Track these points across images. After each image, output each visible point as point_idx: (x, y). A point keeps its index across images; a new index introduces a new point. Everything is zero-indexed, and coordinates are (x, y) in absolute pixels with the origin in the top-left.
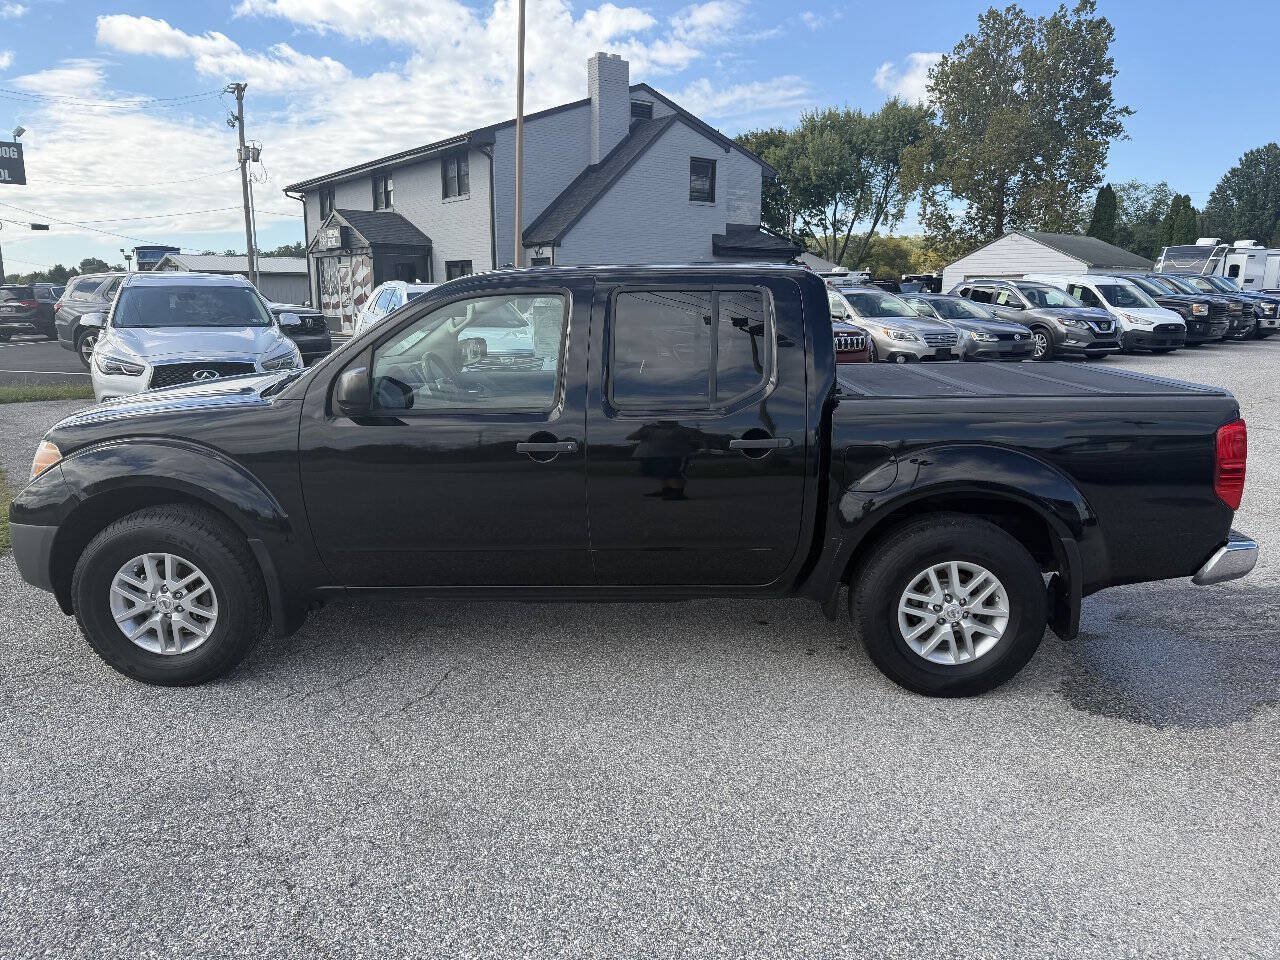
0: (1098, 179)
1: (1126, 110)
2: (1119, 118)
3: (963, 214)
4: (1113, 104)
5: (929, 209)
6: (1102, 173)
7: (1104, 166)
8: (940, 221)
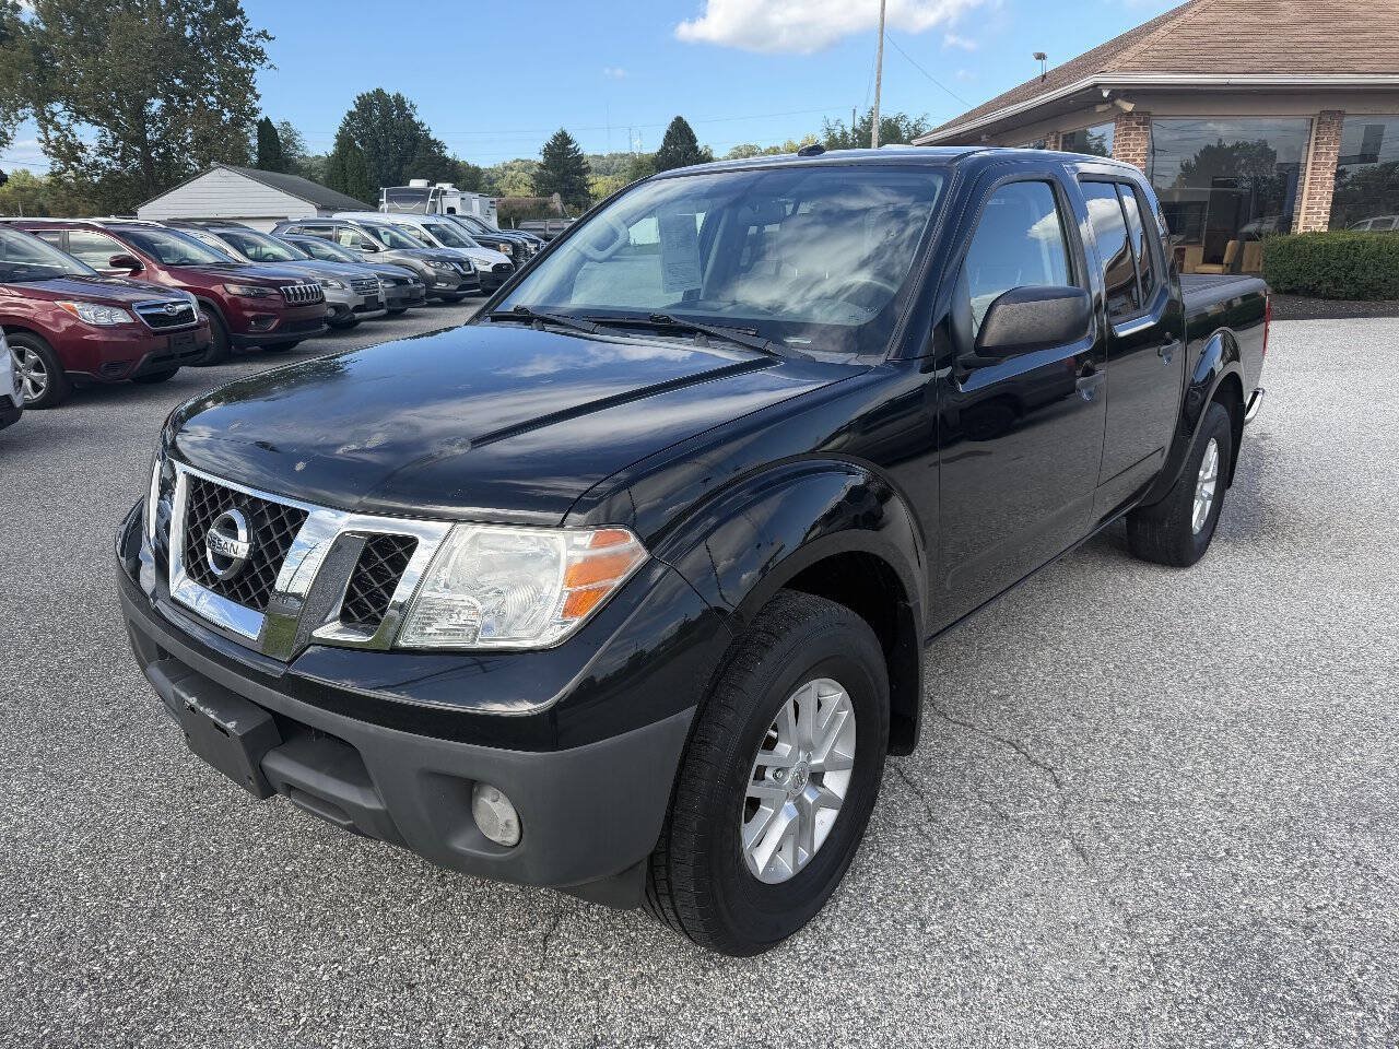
0: (255, 111)
1: (264, 34)
2: (259, 42)
3: (95, 144)
4: (248, 26)
5: (53, 134)
6: (257, 105)
7: (257, 97)
8: (68, 152)
